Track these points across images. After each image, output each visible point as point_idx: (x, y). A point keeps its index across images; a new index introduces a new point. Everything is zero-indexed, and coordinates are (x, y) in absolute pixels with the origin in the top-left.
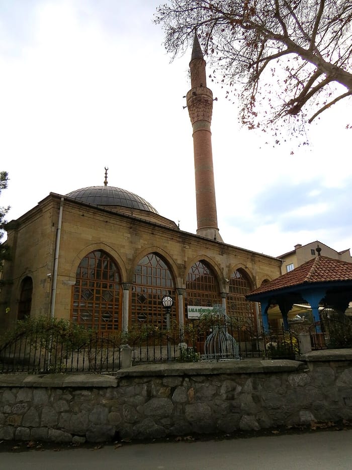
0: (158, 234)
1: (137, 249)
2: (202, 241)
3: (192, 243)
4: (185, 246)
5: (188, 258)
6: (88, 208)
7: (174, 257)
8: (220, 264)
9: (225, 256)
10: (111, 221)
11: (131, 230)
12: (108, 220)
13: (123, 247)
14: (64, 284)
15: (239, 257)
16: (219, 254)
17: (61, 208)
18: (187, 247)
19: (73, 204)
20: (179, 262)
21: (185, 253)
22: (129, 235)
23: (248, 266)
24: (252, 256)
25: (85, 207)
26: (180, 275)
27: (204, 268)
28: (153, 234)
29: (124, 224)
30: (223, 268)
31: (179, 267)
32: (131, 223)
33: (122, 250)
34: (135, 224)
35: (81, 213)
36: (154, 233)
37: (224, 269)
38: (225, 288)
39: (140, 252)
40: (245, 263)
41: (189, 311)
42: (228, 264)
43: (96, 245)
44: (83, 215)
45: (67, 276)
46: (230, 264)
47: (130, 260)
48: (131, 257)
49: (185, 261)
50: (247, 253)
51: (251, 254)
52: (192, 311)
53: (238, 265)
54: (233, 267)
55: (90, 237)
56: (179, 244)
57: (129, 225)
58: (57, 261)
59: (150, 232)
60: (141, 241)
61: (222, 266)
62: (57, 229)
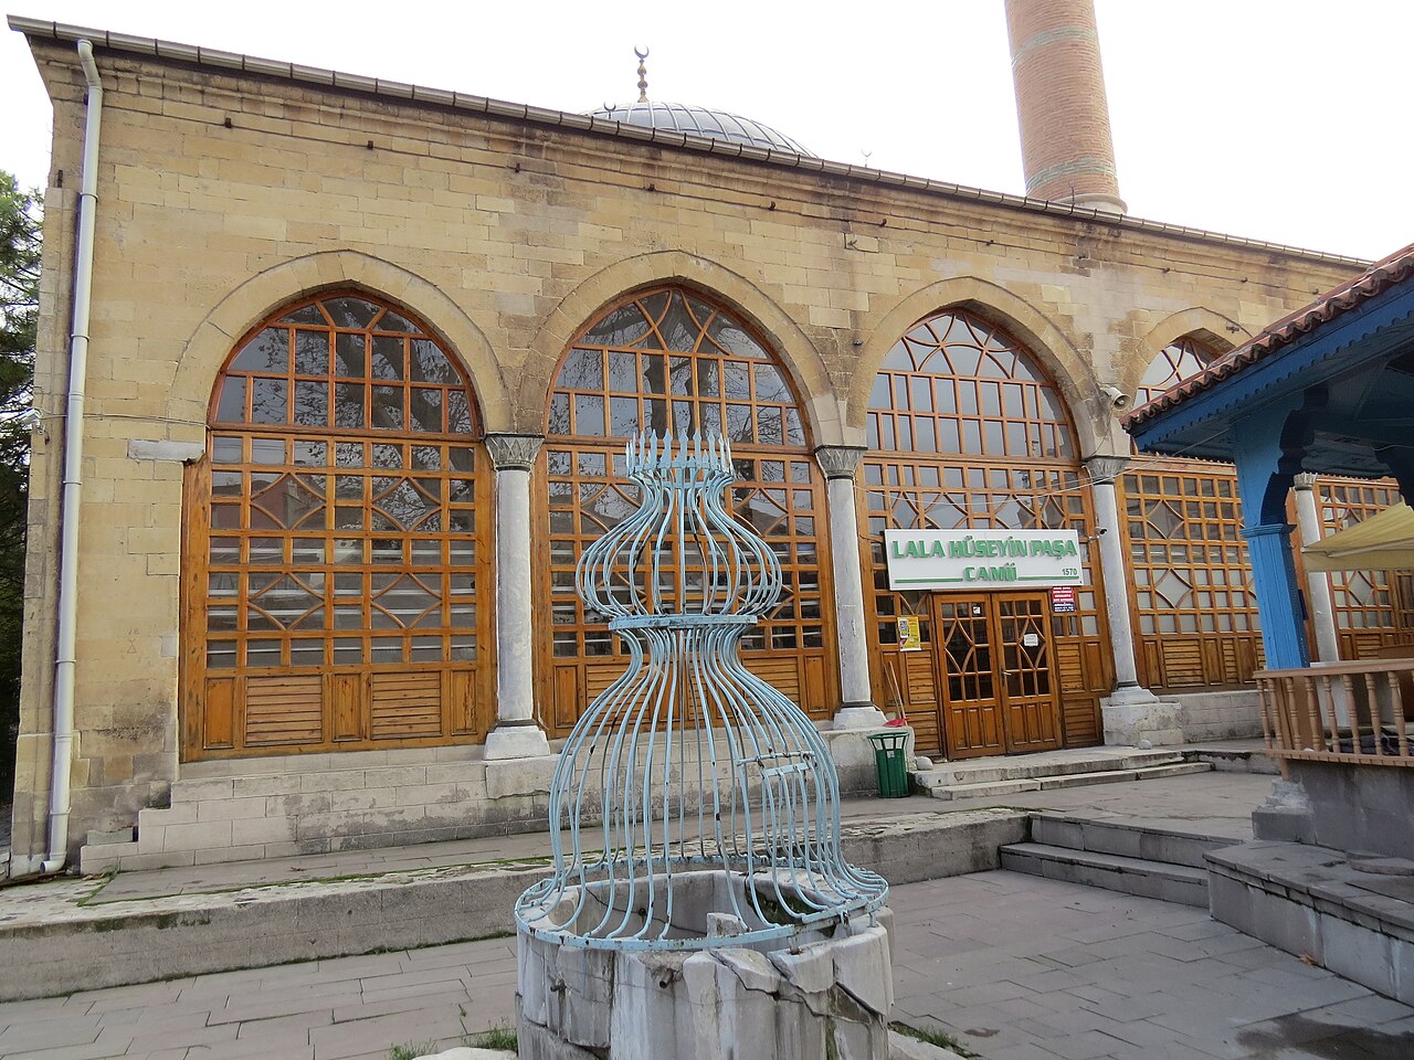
0: (686, 189)
1: (557, 271)
2: (950, 207)
3: (891, 221)
4: (849, 238)
5: (874, 297)
6: (244, 84)
7: (790, 298)
8: (1070, 319)
9: (1099, 275)
10: (398, 144)
11: (522, 178)
12: (377, 140)
13: (480, 262)
14: (134, 455)
15: (1186, 278)
16: (1065, 270)
17: (95, 97)
18: (871, 244)
19: (160, 70)
20: (822, 316)
21: (852, 274)
22: (509, 205)
23: (1241, 321)
24: (1269, 269)
25: (233, 83)
26: (827, 383)
27: (979, 347)
28: (651, 189)
29: (476, 151)
30: (1089, 337)
31: (820, 344)
32: (518, 145)
33: (471, 280)
34: (540, 148)
35: (219, 116)
36: (659, 185)
37: (1097, 340)
38: (1104, 430)
39: (576, 281)
40: (1223, 307)
41: (897, 556)
42: (1121, 316)
43: (312, 262)
44: (228, 124)
45: (151, 419)
46: (1132, 316)
47: (520, 323)
48: (526, 308)
49: (855, 315)
50: (1233, 255)
51: (1264, 260)
52: (914, 551)
53: (1185, 317)
54: (1149, 327)
55: (276, 228)
56: (814, 230)
57: (507, 156)
58: (80, 348)
59: (636, 181)
60: (584, 228)
61: (1081, 327)
62: (79, 199)
